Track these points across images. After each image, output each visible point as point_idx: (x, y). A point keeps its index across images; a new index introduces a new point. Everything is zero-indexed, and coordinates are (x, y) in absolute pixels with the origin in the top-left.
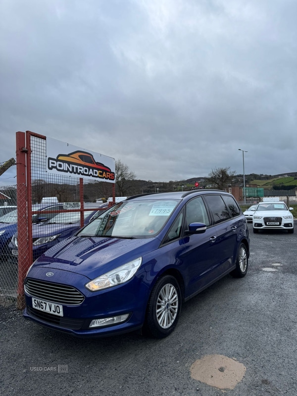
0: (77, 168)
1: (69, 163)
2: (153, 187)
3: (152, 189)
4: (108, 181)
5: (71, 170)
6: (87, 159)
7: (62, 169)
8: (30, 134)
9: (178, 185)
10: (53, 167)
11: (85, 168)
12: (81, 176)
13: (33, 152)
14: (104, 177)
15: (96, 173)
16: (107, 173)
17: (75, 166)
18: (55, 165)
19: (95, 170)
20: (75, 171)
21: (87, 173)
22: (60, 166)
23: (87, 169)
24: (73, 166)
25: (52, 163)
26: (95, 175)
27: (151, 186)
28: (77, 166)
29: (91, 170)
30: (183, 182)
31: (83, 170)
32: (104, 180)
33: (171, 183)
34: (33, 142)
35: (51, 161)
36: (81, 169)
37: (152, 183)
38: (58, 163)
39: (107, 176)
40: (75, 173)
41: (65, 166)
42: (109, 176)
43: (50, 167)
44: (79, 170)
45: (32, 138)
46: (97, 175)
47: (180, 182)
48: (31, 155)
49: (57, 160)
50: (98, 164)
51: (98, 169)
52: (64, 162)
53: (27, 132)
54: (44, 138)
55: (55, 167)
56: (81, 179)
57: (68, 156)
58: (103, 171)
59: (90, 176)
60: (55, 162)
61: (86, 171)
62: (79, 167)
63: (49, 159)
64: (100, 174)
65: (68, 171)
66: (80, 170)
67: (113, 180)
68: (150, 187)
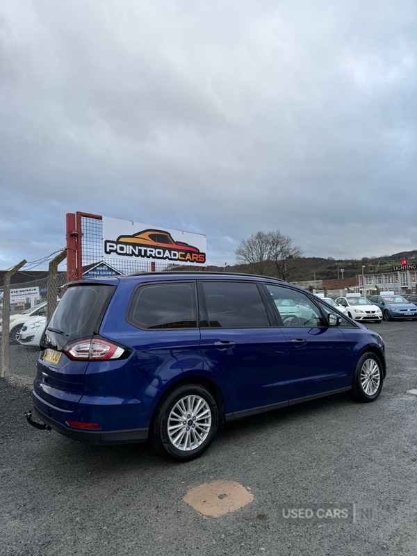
0: (145, 251)
1: (134, 245)
2: (336, 267)
3: (334, 271)
4: (195, 264)
5: (137, 253)
6: (161, 238)
7: (124, 252)
8: (80, 215)
9: (376, 263)
10: (111, 251)
11: (157, 250)
12: (151, 260)
13: (85, 235)
14: (188, 260)
15: (175, 255)
16: (193, 255)
17: (143, 249)
18: (114, 249)
19: (172, 252)
20: (143, 254)
21: (161, 256)
22: (122, 249)
23: (162, 251)
24: (140, 248)
25: (110, 246)
26: (173, 257)
27: (333, 265)
28: (146, 248)
29: (167, 252)
30: (386, 258)
31: (155, 252)
32: (188, 263)
33: (365, 261)
34: (85, 224)
35: (108, 244)
36: (152, 251)
37: (333, 261)
38: (119, 245)
39: (193, 258)
40: (143, 256)
41: (129, 249)
42: (196, 258)
43: (108, 250)
44: (148, 253)
45: (84, 219)
46: (176, 258)
47: (379, 258)
48: (82, 239)
49: (117, 243)
50: (177, 243)
51: (178, 251)
52: (126, 244)
53: (77, 213)
54: (100, 218)
55: (116, 251)
56: (153, 264)
57: (133, 236)
58: (186, 252)
59: (165, 259)
60: (114, 245)
61: (159, 253)
62: (149, 249)
63: (107, 242)
64: (181, 256)
65: (133, 254)
66: (151, 253)
67: (203, 262)
68: (331, 268)
